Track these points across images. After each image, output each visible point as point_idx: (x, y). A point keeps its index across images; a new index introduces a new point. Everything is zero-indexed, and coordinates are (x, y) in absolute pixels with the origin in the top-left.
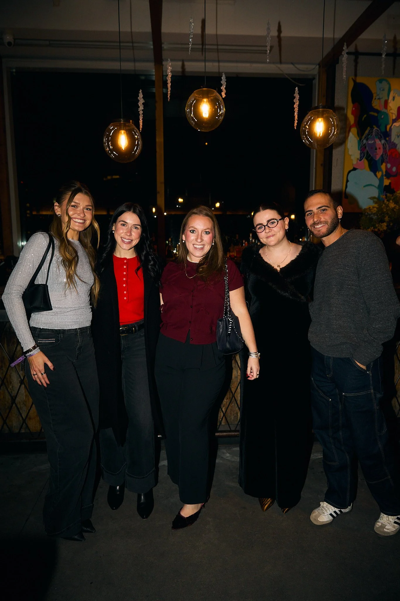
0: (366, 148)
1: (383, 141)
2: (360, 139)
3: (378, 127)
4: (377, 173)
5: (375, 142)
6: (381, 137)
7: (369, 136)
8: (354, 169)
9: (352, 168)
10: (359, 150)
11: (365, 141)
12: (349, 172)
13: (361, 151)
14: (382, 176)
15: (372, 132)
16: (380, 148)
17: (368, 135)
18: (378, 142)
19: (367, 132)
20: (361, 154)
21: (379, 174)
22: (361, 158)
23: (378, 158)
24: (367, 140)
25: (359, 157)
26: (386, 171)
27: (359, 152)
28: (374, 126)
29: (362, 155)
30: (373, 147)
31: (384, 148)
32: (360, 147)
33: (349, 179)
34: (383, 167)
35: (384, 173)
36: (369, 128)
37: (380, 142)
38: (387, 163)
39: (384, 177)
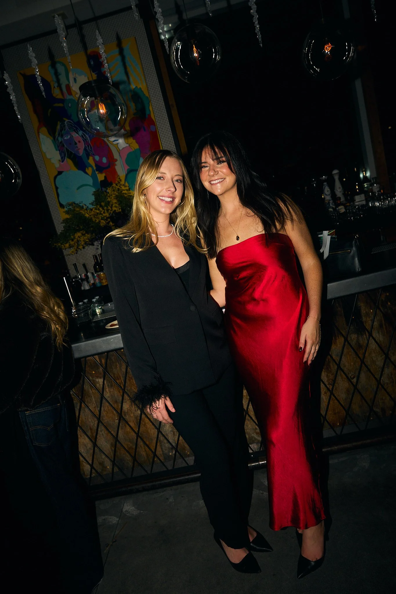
0: (63, 146)
1: (81, 133)
2: (54, 138)
3: (69, 117)
4: (87, 170)
5: (72, 137)
6: (77, 129)
7: (63, 132)
8: (60, 173)
9: (56, 173)
10: (57, 150)
11: (60, 139)
12: (55, 178)
13: (59, 151)
14: (93, 171)
15: (64, 126)
16: (79, 142)
17: (61, 130)
18: (75, 135)
19: (58, 127)
20: (61, 154)
21: (89, 171)
22: (62, 158)
23: (81, 153)
24: (62, 136)
25: (59, 157)
26: (96, 165)
27: (58, 152)
28: (65, 119)
29: (63, 155)
30: (71, 142)
31: (85, 140)
32: (57, 147)
33: (57, 186)
34: (91, 161)
35: (95, 168)
36: (59, 123)
37: (77, 135)
38: (93, 155)
39: (97, 172)
